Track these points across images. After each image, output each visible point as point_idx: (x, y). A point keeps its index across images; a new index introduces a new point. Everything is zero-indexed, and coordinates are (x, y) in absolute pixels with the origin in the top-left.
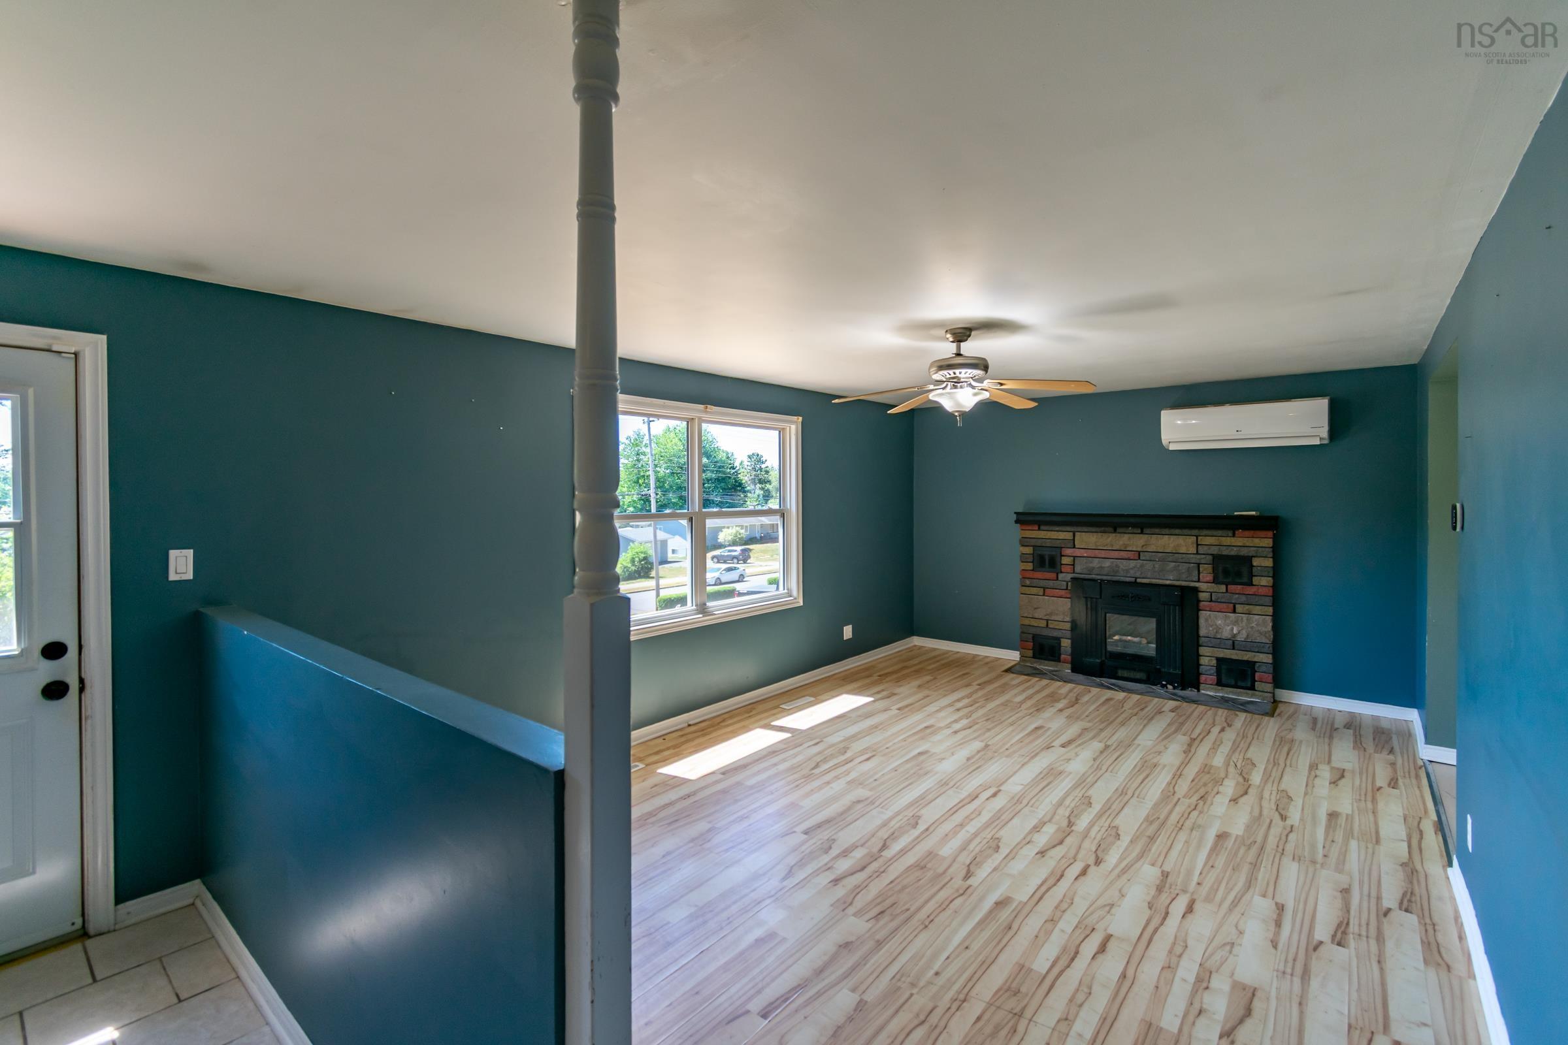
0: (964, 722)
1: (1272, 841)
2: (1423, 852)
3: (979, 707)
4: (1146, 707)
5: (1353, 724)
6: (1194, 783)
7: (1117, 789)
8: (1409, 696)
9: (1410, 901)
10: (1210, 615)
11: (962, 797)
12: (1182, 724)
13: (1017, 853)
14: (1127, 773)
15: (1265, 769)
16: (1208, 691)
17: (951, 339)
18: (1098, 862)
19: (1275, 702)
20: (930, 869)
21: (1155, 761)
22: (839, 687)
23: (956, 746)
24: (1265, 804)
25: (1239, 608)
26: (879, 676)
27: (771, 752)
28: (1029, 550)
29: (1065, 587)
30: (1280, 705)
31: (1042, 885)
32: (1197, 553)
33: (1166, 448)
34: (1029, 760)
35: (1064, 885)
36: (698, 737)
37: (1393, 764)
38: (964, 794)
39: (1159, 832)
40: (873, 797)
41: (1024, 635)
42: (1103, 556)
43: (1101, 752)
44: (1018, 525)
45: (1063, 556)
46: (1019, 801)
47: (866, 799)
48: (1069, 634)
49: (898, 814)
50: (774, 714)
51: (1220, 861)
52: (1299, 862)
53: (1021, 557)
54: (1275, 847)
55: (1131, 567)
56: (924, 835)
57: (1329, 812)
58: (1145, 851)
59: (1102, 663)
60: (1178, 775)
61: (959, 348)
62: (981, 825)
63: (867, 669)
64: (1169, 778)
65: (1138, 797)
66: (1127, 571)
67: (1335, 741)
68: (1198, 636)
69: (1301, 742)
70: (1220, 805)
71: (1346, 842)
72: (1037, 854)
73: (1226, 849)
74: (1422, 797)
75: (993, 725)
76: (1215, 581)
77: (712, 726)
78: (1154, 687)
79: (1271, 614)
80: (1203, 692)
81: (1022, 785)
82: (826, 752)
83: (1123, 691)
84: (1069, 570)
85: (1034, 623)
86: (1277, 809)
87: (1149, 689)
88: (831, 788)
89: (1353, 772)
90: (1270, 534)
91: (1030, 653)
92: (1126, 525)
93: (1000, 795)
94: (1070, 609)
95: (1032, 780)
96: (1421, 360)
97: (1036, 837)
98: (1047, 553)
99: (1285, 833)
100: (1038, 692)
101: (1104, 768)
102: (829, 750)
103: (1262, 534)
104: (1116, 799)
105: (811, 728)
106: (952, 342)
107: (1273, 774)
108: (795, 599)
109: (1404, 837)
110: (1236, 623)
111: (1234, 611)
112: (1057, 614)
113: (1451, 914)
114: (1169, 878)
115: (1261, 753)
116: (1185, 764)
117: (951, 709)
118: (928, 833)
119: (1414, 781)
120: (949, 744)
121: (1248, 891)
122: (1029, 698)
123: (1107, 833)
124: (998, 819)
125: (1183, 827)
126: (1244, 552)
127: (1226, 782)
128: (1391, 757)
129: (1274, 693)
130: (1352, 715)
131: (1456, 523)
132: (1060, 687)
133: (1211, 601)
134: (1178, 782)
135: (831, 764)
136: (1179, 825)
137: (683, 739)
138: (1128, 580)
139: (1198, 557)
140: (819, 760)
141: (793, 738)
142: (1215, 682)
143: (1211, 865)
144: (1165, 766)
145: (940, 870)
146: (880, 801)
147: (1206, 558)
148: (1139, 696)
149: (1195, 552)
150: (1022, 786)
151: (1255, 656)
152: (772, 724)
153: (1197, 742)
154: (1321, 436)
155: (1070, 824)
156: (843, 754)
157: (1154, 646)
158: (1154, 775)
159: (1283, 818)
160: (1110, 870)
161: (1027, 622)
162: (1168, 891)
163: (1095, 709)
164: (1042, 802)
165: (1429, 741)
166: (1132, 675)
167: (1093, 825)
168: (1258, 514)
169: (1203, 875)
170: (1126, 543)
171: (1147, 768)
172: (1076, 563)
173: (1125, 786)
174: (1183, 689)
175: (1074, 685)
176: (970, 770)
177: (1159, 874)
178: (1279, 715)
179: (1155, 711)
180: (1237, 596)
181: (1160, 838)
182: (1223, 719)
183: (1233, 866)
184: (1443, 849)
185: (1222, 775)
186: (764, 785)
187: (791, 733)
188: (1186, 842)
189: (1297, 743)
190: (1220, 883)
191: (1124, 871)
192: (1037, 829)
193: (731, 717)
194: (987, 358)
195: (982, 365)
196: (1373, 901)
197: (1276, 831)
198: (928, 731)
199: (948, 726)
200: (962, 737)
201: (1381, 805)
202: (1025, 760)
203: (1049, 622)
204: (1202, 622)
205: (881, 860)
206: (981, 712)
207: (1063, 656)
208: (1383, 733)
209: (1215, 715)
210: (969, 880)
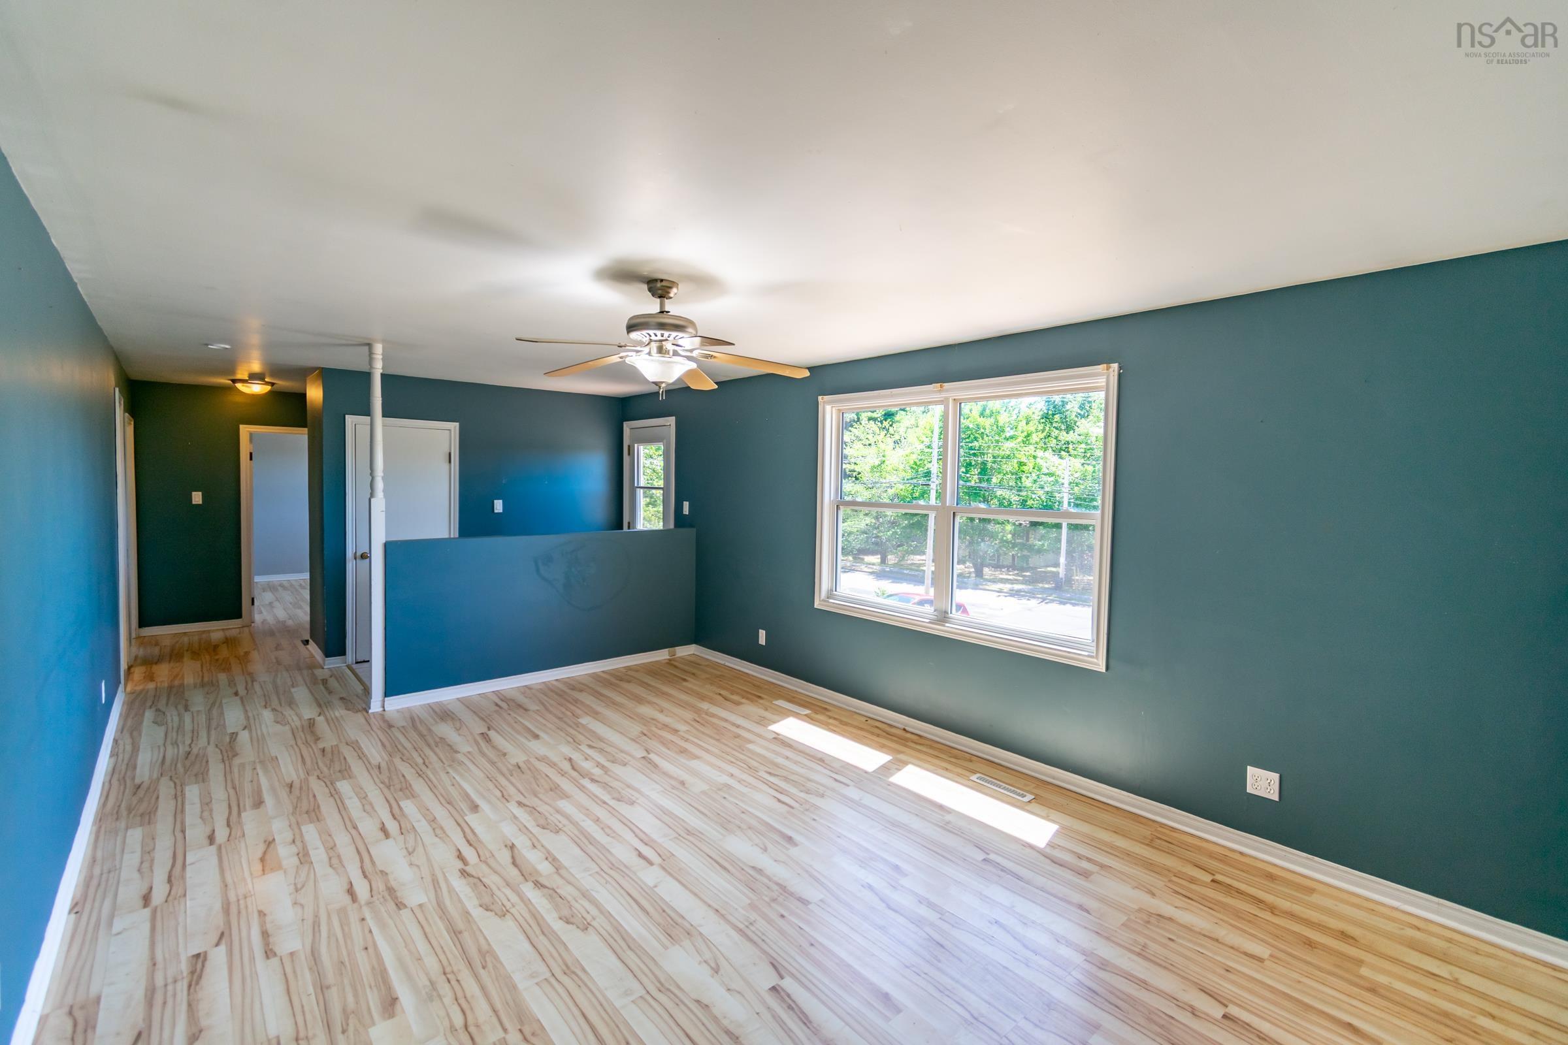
114: (394, 907)
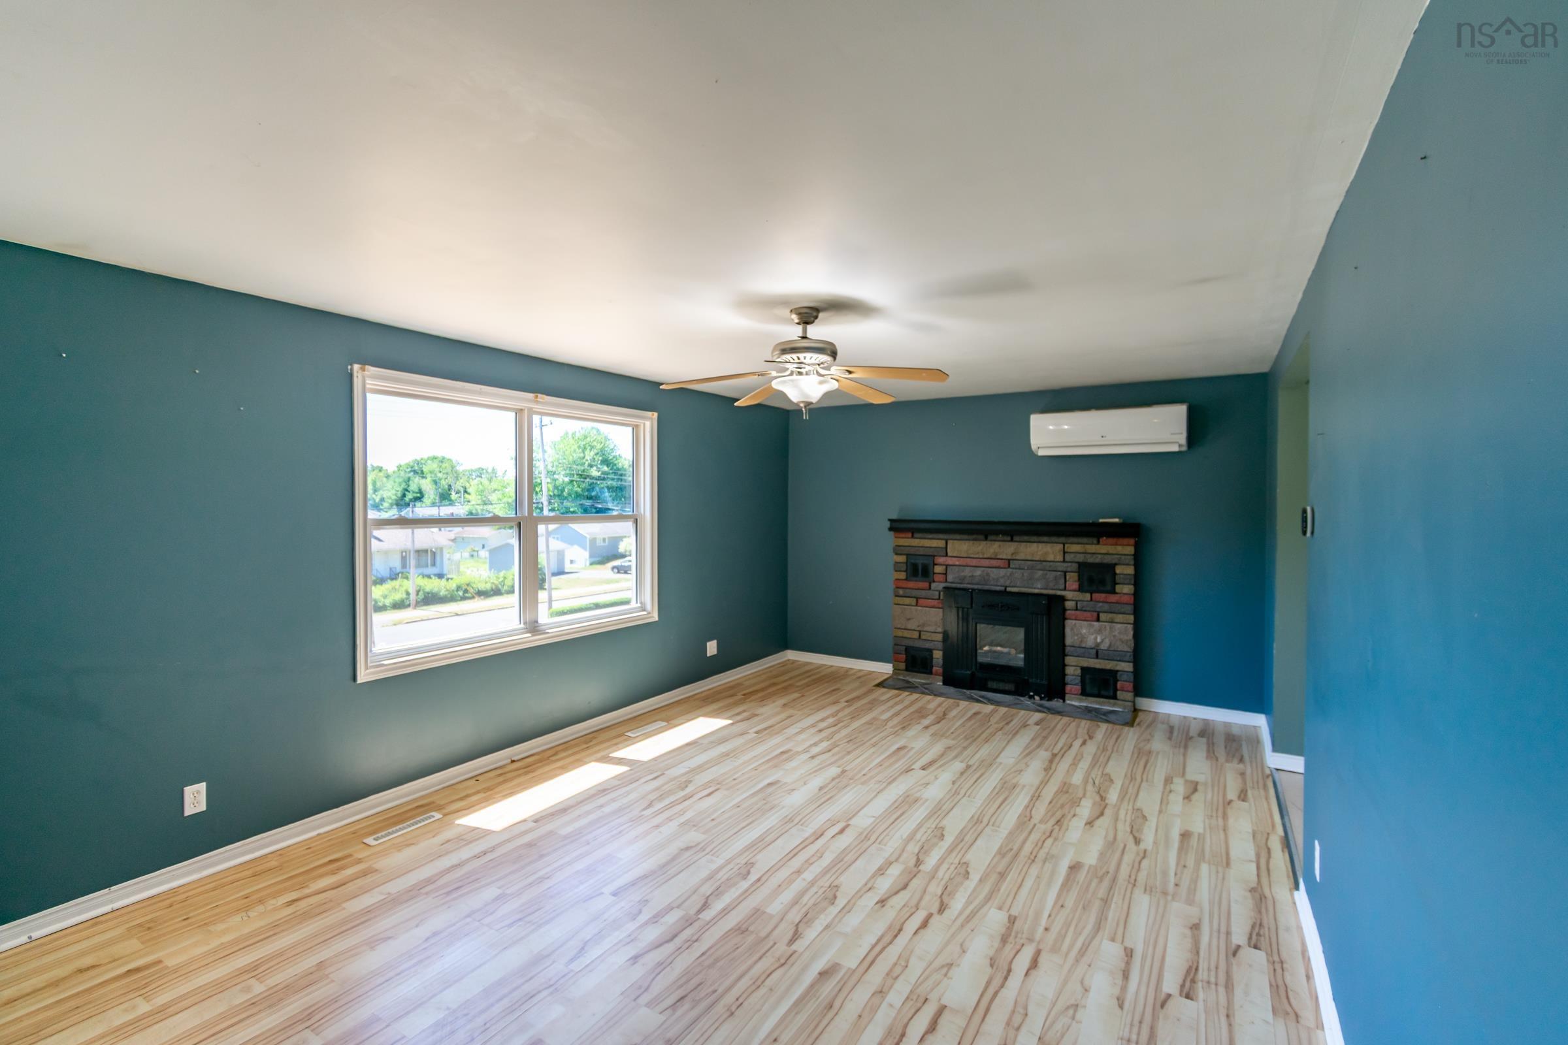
0: (825, 744)
1: (1125, 870)
2: (1271, 874)
3: (842, 727)
4: (1012, 720)
5: (1206, 731)
6: (1052, 804)
7: (972, 817)
8: (1256, 700)
9: (1258, 935)
10: (1075, 624)
11: (806, 835)
12: (1045, 738)
13: (854, 904)
14: (986, 796)
15: (1122, 785)
16: (1073, 701)
17: (797, 321)
18: (942, 909)
19: (1136, 711)
20: (752, 932)
21: (1014, 781)
22: (698, 709)
23: (810, 774)
24: (1120, 826)
25: (1103, 616)
26: (744, 695)
27: (602, 790)
28: (902, 559)
29: (937, 597)
30: (1140, 714)
31: (876, 944)
32: (1064, 561)
33: (1036, 453)
34: (887, 785)
35: (902, 940)
36: (519, 775)
37: (1243, 774)
38: (809, 831)
39: (1011, 867)
40: (705, 842)
41: (896, 647)
42: (974, 564)
43: (962, 774)
44: (892, 533)
45: (936, 565)
46: (867, 838)
47: (698, 844)
48: (940, 645)
49: (729, 862)
50: (616, 744)
51: (1070, 900)
52: (1151, 895)
53: (895, 565)
54: (1128, 877)
55: (1001, 575)
56: (755, 887)
57: (1182, 832)
58: (993, 891)
59: (973, 674)
60: (1036, 797)
61: (805, 331)
62: (821, 869)
63: (732, 687)
64: (1026, 802)
65: (993, 825)
66: (997, 580)
67: (1190, 750)
68: (1064, 646)
69: (1158, 753)
70: (1075, 830)
71: (1197, 869)
72: (876, 904)
73: (1078, 883)
74: (1270, 810)
75: (854, 746)
76: (1081, 589)
77: (540, 761)
78: (1022, 699)
79: (1132, 622)
80: (1068, 702)
81: (874, 817)
82: (664, 788)
83: (992, 704)
84: (941, 580)
85: (906, 634)
86: (1131, 832)
87: (1017, 701)
88: (660, 832)
89: (1206, 784)
90: (1132, 541)
91: (903, 666)
92: (997, 533)
93: (848, 831)
94: (942, 619)
95: (885, 811)
96: (1272, 368)
97: (880, 880)
98: (920, 562)
99: (1139, 858)
100: (906, 708)
101: (962, 792)
102: (666, 786)
103: (1126, 541)
104: (971, 829)
105: (654, 759)
106: (798, 324)
107: (1130, 790)
108: (649, 613)
109: (1253, 857)
110: (1099, 631)
111: (1098, 620)
112: (930, 625)
113: (1299, 949)
115: (1118, 768)
116: (1044, 783)
117: (813, 730)
118: (759, 884)
119: (1262, 792)
120: (803, 772)
121: (1096, 935)
122: (897, 714)
123: (956, 871)
124: (841, 863)
125: (1036, 860)
126: (1108, 560)
127: (1083, 803)
128: (1241, 766)
129: (1134, 702)
130: (1206, 723)
131: (1306, 527)
132: (929, 702)
133: (1077, 609)
134: (1036, 804)
135: (667, 802)
136: (1032, 857)
137: (501, 779)
138: (998, 588)
139: (1065, 565)
140: (653, 798)
141: (632, 772)
142: (1080, 692)
143: (1060, 904)
144: (1024, 786)
145: (763, 934)
146: (713, 845)
147: (1071, 566)
148: (1006, 709)
149: (1062, 560)
150: (874, 819)
151: (1117, 665)
152: (610, 755)
153: (1058, 758)
154: (1180, 442)
155: (918, 862)
156: (683, 789)
157: (1022, 656)
158: (1013, 796)
159: (1137, 841)
160: (954, 918)
161: (900, 633)
162: (1013, 942)
163: (961, 724)
164: (892, 837)
165: (1277, 748)
166: (1001, 686)
167: (942, 862)
168: (1121, 521)
169: (1052, 917)
170: (996, 551)
171: (1007, 789)
172: (948, 572)
173: (981, 813)
174: (1050, 699)
175: (943, 699)
176: (819, 803)
177: (1006, 920)
178: (1139, 724)
179: (1021, 724)
180: (1101, 604)
181: (1011, 873)
182: (1085, 731)
183: (1084, 904)
184: (1290, 870)
185: (1080, 794)
186: (581, 833)
187: (629, 766)
188: (1038, 877)
189: (1154, 754)
190: (1069, 925)
191: (969, 919)
192: (881, 871)
193: (564, 750)
194: (834, 343)
195: (831, 351)
196: (1223, 936)
197: (1128, 858)
198: (785, 756)
199: (806, 751)
200: (819, 761)
201: (1231, 821)
202: (881, 788)
203: (922, 633)
204: (1068, 631)
205: (697, 925)
206: (844, 732)
207: (934, 669)
208: (1234, 740)
209: (1078, 726)
210: (793, 946)
